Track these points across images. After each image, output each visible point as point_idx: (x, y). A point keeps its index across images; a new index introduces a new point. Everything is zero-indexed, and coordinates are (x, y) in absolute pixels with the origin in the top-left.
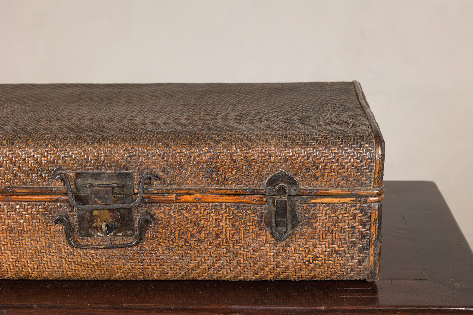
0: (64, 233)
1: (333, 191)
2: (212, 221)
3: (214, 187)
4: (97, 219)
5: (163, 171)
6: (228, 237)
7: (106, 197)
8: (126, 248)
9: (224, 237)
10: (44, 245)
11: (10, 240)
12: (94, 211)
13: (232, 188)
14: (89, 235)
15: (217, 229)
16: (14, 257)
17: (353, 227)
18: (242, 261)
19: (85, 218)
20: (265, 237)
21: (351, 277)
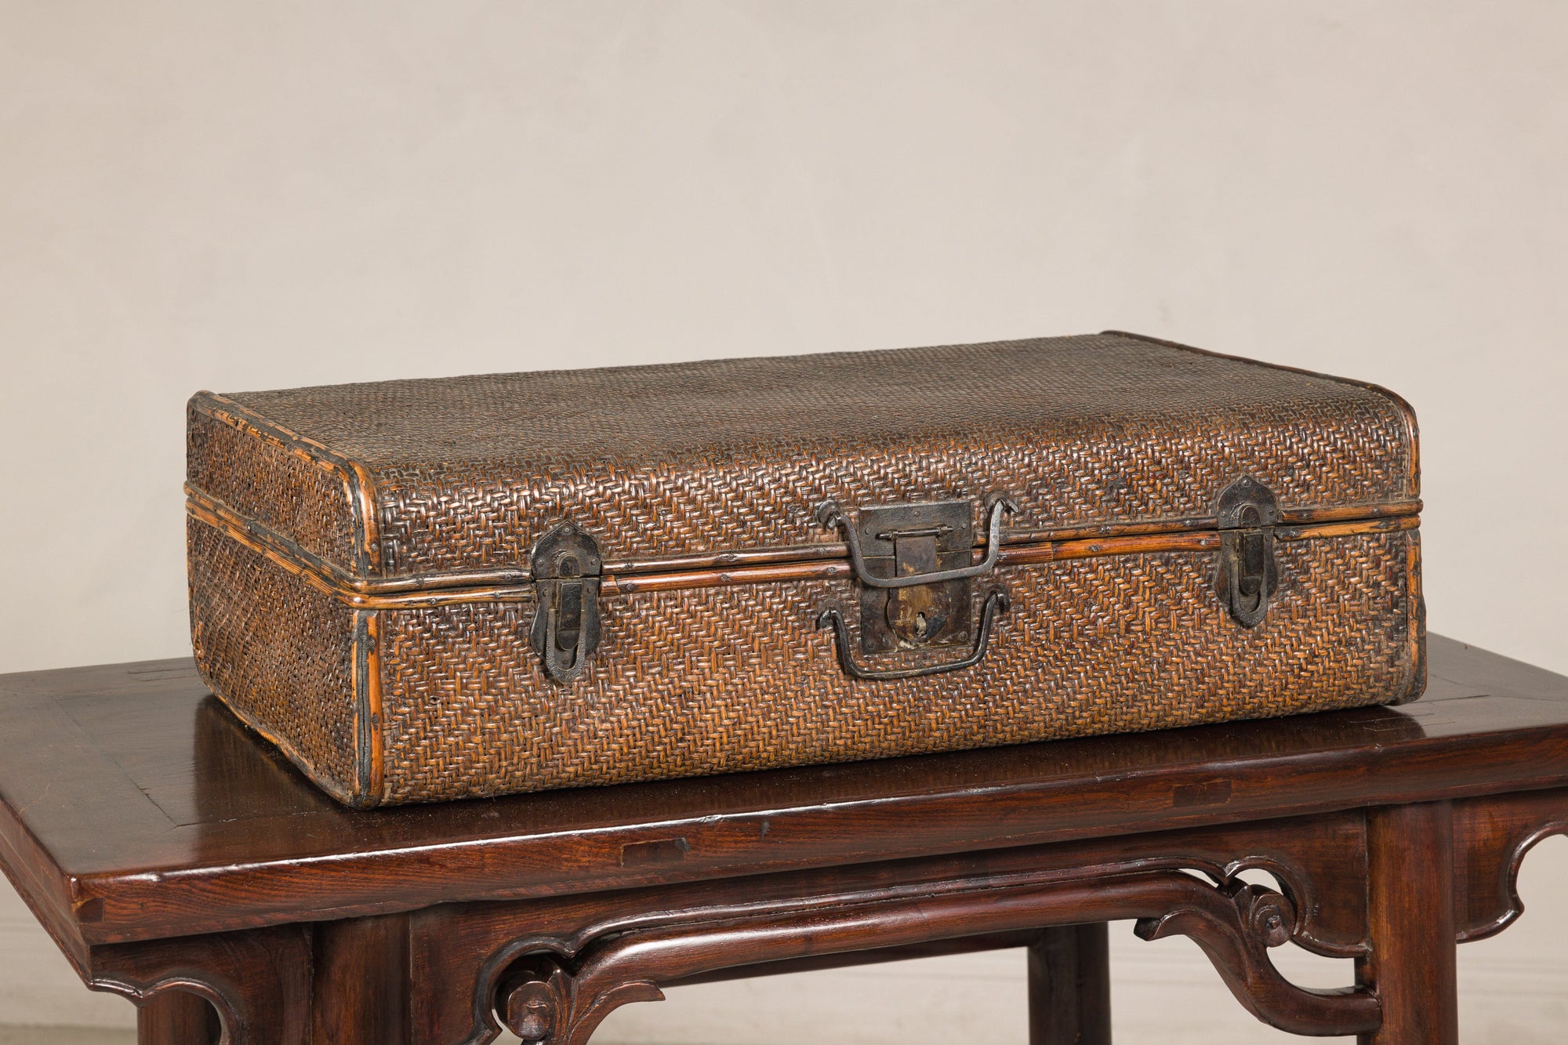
0: (834, 649)
1: (1340, 510)
2: (1119, 594)
3: (1121, 521)
4: (905, 610)
5: (1029, 493)
6: (1148, 629)
7: (925, 557)
8: (955, 672)
9: (1139, 628)
10: (793, 681)
11: (724, 674)
12: (900, 591)
13: (1155, 520)
14: (883, 648)
15: (1128, 611)
16: (732, 714)
17: (1377, 585)
18: (1176, 680)
19: (877, 609)
20: (1216, 622)
21: (1373, 696)
